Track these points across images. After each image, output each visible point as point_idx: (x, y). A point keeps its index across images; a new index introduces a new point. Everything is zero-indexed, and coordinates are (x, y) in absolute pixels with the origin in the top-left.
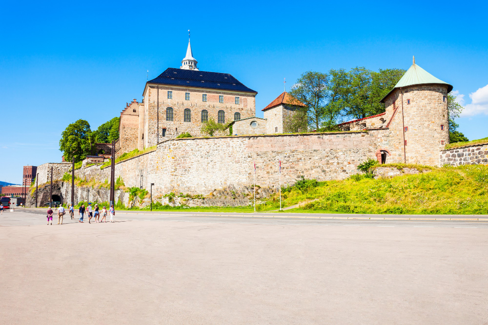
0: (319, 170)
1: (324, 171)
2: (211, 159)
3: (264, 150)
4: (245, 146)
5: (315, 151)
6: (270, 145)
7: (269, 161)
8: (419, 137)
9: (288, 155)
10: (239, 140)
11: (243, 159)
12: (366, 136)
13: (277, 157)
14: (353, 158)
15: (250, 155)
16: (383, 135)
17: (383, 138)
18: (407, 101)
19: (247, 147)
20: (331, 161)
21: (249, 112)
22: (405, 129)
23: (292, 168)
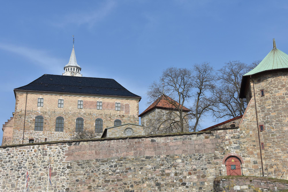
0: (153, 183)
1: (158, 184)
2: (22, 172)
3: (87, 158)
4: (65, 153)
5: (147, 158)
6: (94, 151)
7: (92, 172)
8: (277, 138)
9: (115, 163)
10: (57, 147)
11: (61, 170)
12: (211, 137)
13: (102, 167)
14: (194, 167)
15: (69, 165)
16: (232, 135)
17: (232, 140)
18: (260, 93)
19: (66, 155)
20: (167, 171)
21: (132, 119)
22: (262, 128)
23: (118, 180)
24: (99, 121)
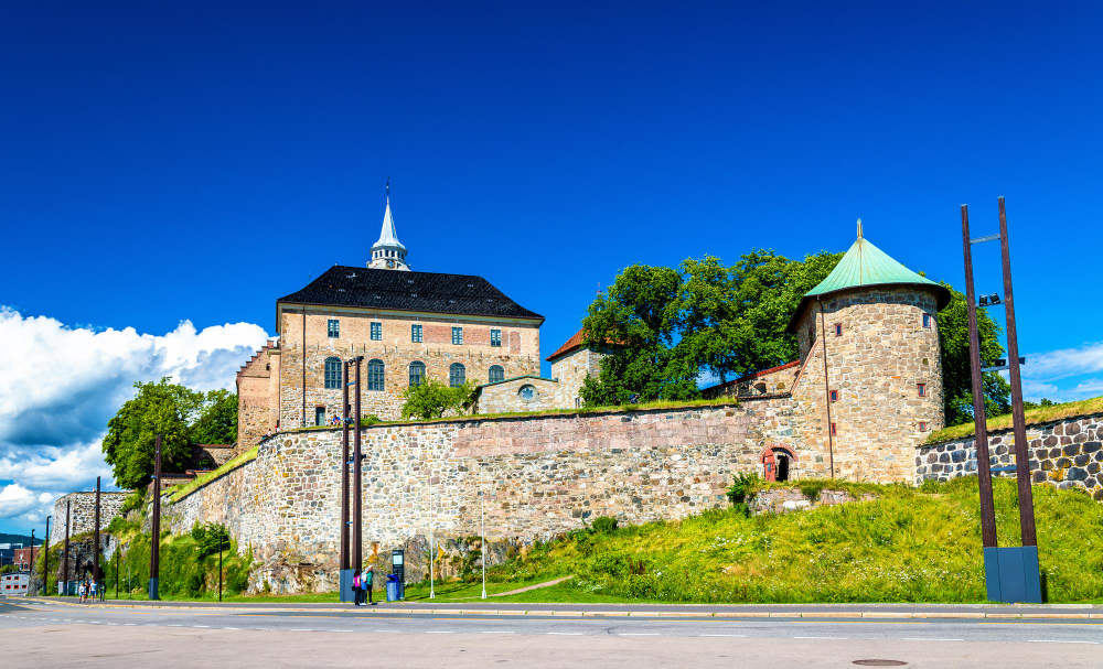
0: (626, 498)
1: (637, 500)
2: (372, 476)
3: (497, 451)
4: (452, 442)
5: (615, 451)
6: (510, 440)
7: (509, 477)
8: (863, 415)
9: (552, 462)
10: (437, 430)
11: (448, 473)
12: (738, 414)
13: (527, 469)
14: (706, 468)
15: (463, 465)
16: (778, 410)
17: (777, 419)
18: (835, 329)
19: (456, 445)
20: (654, 476)
21: (525, 364)
22: (833, 395)
23: (560, 493)
24: (457, 368)
